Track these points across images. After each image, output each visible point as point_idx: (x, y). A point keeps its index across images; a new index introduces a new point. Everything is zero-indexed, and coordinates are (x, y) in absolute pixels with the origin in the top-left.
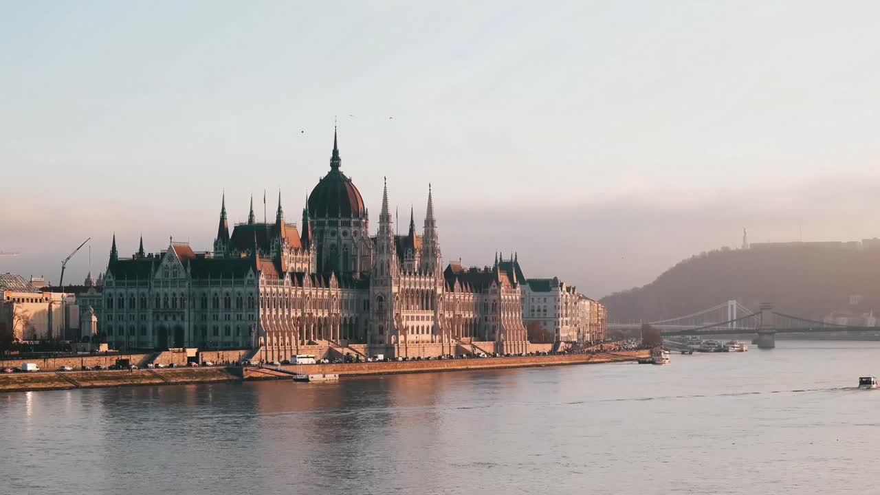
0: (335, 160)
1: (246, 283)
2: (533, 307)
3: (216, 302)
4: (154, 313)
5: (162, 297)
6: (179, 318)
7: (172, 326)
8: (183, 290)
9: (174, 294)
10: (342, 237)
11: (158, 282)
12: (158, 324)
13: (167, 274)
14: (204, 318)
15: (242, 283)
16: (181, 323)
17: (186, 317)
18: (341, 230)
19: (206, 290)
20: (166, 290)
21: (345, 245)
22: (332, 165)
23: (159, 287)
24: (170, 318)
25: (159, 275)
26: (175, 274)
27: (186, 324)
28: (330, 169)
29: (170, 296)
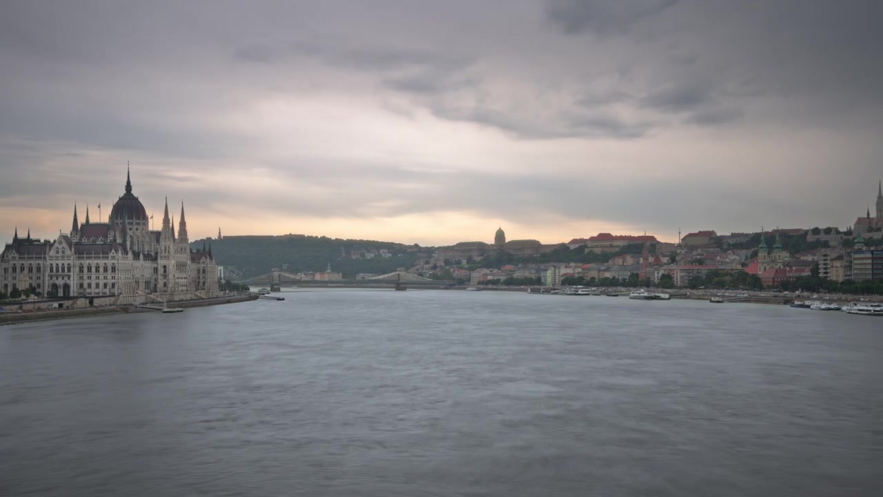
0: (129, 187)
1: (110, 258)
3: (89, 269)
4: (49, 275)
5: (54, 266)
6: (66, 278)
7: (61, 283)
8: (69, 262)
9: (63, 264)
11: (51, 257)
12: (52, 282)
13: (58, 252)
14: (81, 278)
15: (108, 257)
16: (68, 282)
17: (72, 278)
19: (82, 262)
20: (57, 262)
22: (126, 190)
23: (52, 260)
24: (60, 279)
25: (52, 253)
26: (63, 252)
27: (72, 282)
28: (125, 192)
29: (60, 266)
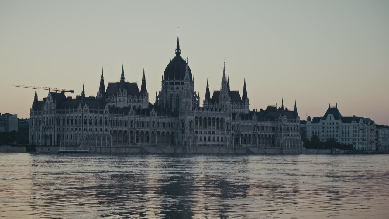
1: (78, 111)
2: (343, 131)
5: (46, 119)
6: (51, 130)
7: (49, 134)
8: (53, 115)
10: (176, 90)
11: (45, 111)
12: (44, 133)
13: (48, 107)
18: (175, 87)
21: (177, 95)
22: (176, 53)
23: (45, 114)
24: (48, 130)
25: (45, 108)
27: (53, 133)
